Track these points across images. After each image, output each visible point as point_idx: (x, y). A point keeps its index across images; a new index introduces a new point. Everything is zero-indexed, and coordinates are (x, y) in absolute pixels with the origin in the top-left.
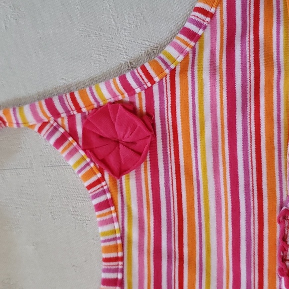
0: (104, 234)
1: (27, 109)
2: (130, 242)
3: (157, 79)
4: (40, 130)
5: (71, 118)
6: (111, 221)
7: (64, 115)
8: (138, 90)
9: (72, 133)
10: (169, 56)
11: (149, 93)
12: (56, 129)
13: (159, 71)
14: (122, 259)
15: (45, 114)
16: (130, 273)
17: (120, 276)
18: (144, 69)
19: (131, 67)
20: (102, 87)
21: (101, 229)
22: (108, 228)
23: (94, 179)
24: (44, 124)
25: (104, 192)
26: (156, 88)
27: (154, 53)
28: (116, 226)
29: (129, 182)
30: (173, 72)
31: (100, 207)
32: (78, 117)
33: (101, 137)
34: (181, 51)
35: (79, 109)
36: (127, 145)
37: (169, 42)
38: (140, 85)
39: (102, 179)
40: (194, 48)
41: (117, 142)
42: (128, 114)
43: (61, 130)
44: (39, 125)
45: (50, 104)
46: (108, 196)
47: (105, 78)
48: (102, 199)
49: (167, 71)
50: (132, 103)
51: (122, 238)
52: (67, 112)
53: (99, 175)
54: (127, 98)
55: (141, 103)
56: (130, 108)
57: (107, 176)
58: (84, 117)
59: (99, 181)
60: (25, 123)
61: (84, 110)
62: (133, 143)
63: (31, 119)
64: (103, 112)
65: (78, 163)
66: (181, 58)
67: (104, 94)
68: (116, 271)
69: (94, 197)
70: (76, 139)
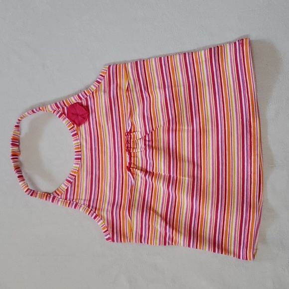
0: (75, 144)
1: (49, 106)
2: (83, 146)
3: (88, 95)
4: (54, 112)
5: (63, 108)
6: (77, 140)
7: (61, 108)
8: (83, 98)
9: (64, 113)
10: (92, 88)
11: (86, 99)
12: (59, 112)
13: (89, 92)
14: (81, 151)
15: (55, 107)
16: (83, 156)
17: (80, 157)
18: (84, 92)
19: (81, 91)
20: (72, 98)
21: (74, 142)
22: (76, 142)
23: (71, 127)
24: (55, 111)
25: (74, 131)
26: (88, 98)
27: (87, 88)
28: (79, 141)
29: (82, 128)
30: (93, 93)
31: (73, 135)
32: (65, 108)
33: (73, 114)
34: (95, 86)
35: (65, 105)
36: (81, 116)
37: (92, 84)
38: (84, 97)
39: (74, 127)
40: (99, 86)
41: (78, 115)
42: (80, 106)
43: (60, 112)
44: (53, 111)
45: (56, 104)
46: (76, 132)
47: (73, 95)
48: (74, 133)
49: (91, 92)
50: (82, 103)
51: (81, 145)
52: (62, 107)
53: (73, 126)
54: (80, 101)
55: (84, 103)
56: (81, 104)
57: (75, 126)
58: (67, 108)
59: (73, 128)
60: (49, 110)
61: (67, 106)
62: (83, 115)
63: (51, 110)
64: (73, 106)
65: (66, 122)
66: (95, 88)
67: (73, 100)
68: (79, 155)
69: (71, 132)
70: (65, 115)
